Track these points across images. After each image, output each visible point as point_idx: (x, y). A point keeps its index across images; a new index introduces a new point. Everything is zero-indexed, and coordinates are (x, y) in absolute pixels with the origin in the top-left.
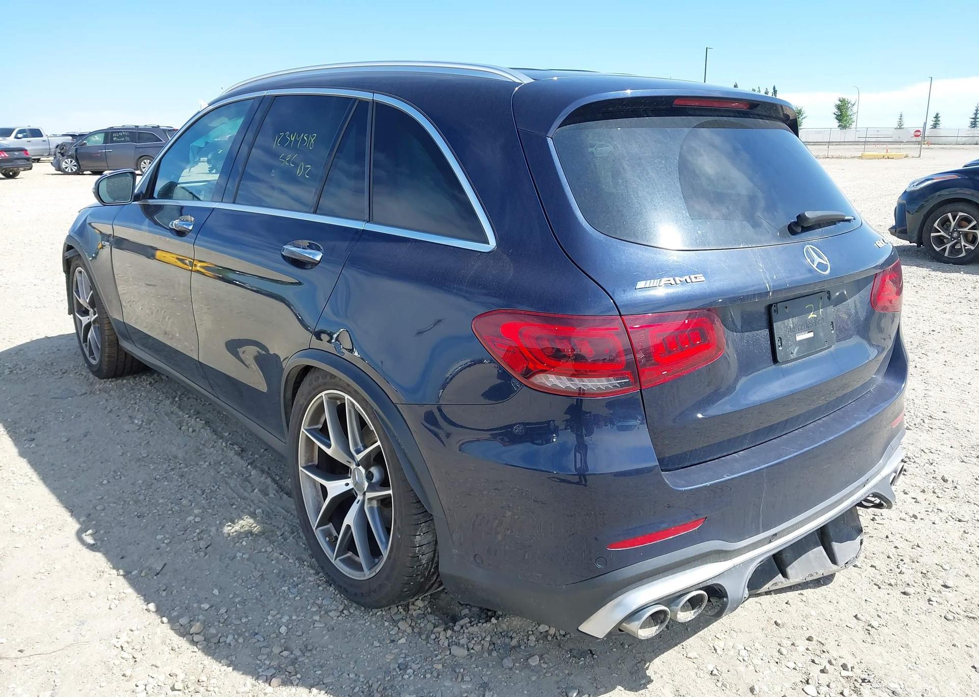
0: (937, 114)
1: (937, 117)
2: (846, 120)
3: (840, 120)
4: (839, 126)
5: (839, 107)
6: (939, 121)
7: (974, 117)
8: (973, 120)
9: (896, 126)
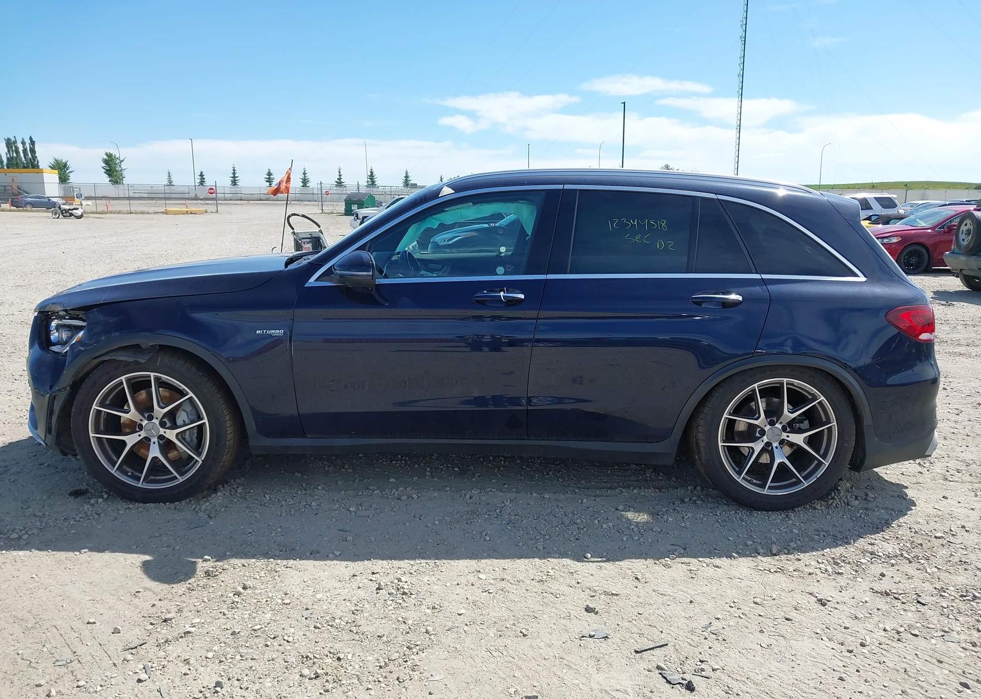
0: (202, 173)
1: (201, 175)
2: (116, 176)
3: (110, 175)
4: (110, 181)
5: (106, 162)
6: (204, 179)
7: (232, 176)
8: (232, 179)
9: (166, 182)
